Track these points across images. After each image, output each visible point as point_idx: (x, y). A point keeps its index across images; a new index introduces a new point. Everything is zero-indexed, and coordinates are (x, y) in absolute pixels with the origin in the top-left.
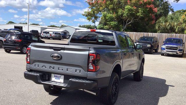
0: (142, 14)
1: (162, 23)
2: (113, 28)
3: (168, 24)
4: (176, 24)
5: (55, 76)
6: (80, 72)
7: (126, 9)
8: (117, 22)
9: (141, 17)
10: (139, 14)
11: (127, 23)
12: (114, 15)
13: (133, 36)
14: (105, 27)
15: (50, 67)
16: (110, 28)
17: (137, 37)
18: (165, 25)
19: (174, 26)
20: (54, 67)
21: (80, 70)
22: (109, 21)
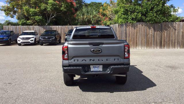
0: (65, 9)
1: (80, 16)
2: (38, 22)
3: (85, 17)
4: (91, 16)
5: (94, 67)
6: (118, 60)
7: (50, 3)
8: (41, 17)
9: (65, 11)
10: (62, 8)
11: (51, 17)
12: (37, 10)
13: (59, 30)
14: (28, 22)
15: (90, 60)
16: (34, 23)
17: (62, 30)
18: (83, 19)
19: (90, 19)
20: (94, 60)
21: (118, 59)
22: (33, 16)
